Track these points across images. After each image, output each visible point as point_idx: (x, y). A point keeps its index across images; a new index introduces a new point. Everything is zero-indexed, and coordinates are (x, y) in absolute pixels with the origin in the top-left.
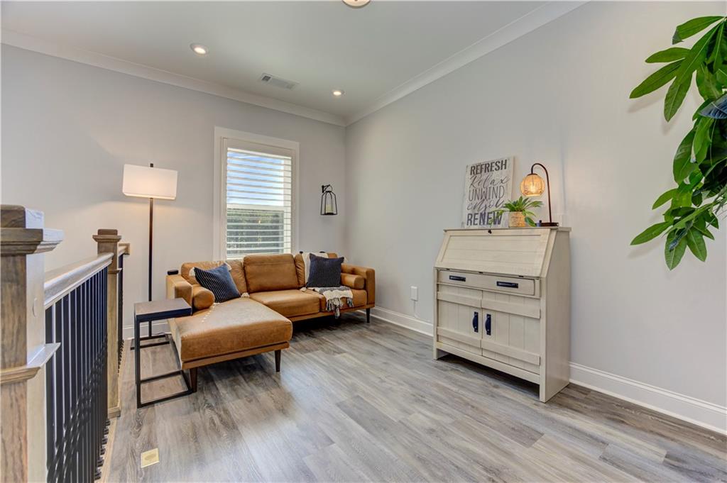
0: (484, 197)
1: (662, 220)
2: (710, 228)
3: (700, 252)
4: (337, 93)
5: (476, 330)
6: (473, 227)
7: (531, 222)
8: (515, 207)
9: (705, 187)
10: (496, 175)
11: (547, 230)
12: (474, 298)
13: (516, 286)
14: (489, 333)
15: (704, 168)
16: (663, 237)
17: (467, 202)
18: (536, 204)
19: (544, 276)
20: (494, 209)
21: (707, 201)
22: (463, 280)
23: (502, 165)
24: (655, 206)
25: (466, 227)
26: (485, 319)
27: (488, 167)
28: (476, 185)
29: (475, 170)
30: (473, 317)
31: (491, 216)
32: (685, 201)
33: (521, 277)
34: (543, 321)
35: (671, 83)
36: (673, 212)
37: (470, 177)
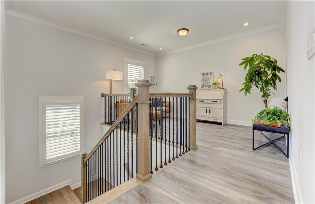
0: (206, 81)
1: (244, 87)
2: (251, 88)
3: (250, 93)
4: (161, 49)
5: (207, 113)
6: (203, 89)
7: (219, 88)
8: (215, 84)
9: (250, 82)
10: (209, 76)
11: (223, 89)
12: (206, 105)
13: (216, 102)
14: (210, 113)
15: (249, 79)
16: (244, 90)
17: (201, 83)
18: (219, 83)
19: (223, 99)
20: (209, 85)
21: (250, 84)
22: (203, 101)
23: (211, 73)
24: (243, 85)
25: (201, 89)
26: (209, 110)
27: (207, 74)
28: (203, 78)
29: (203, 74)
30: (206, 110)
31: (208, 86)
32: (247, 84)
33: (218, 99)
34: (223, 108)
35: (245, 64)
36: (246, 86)
37: (201, 76)
